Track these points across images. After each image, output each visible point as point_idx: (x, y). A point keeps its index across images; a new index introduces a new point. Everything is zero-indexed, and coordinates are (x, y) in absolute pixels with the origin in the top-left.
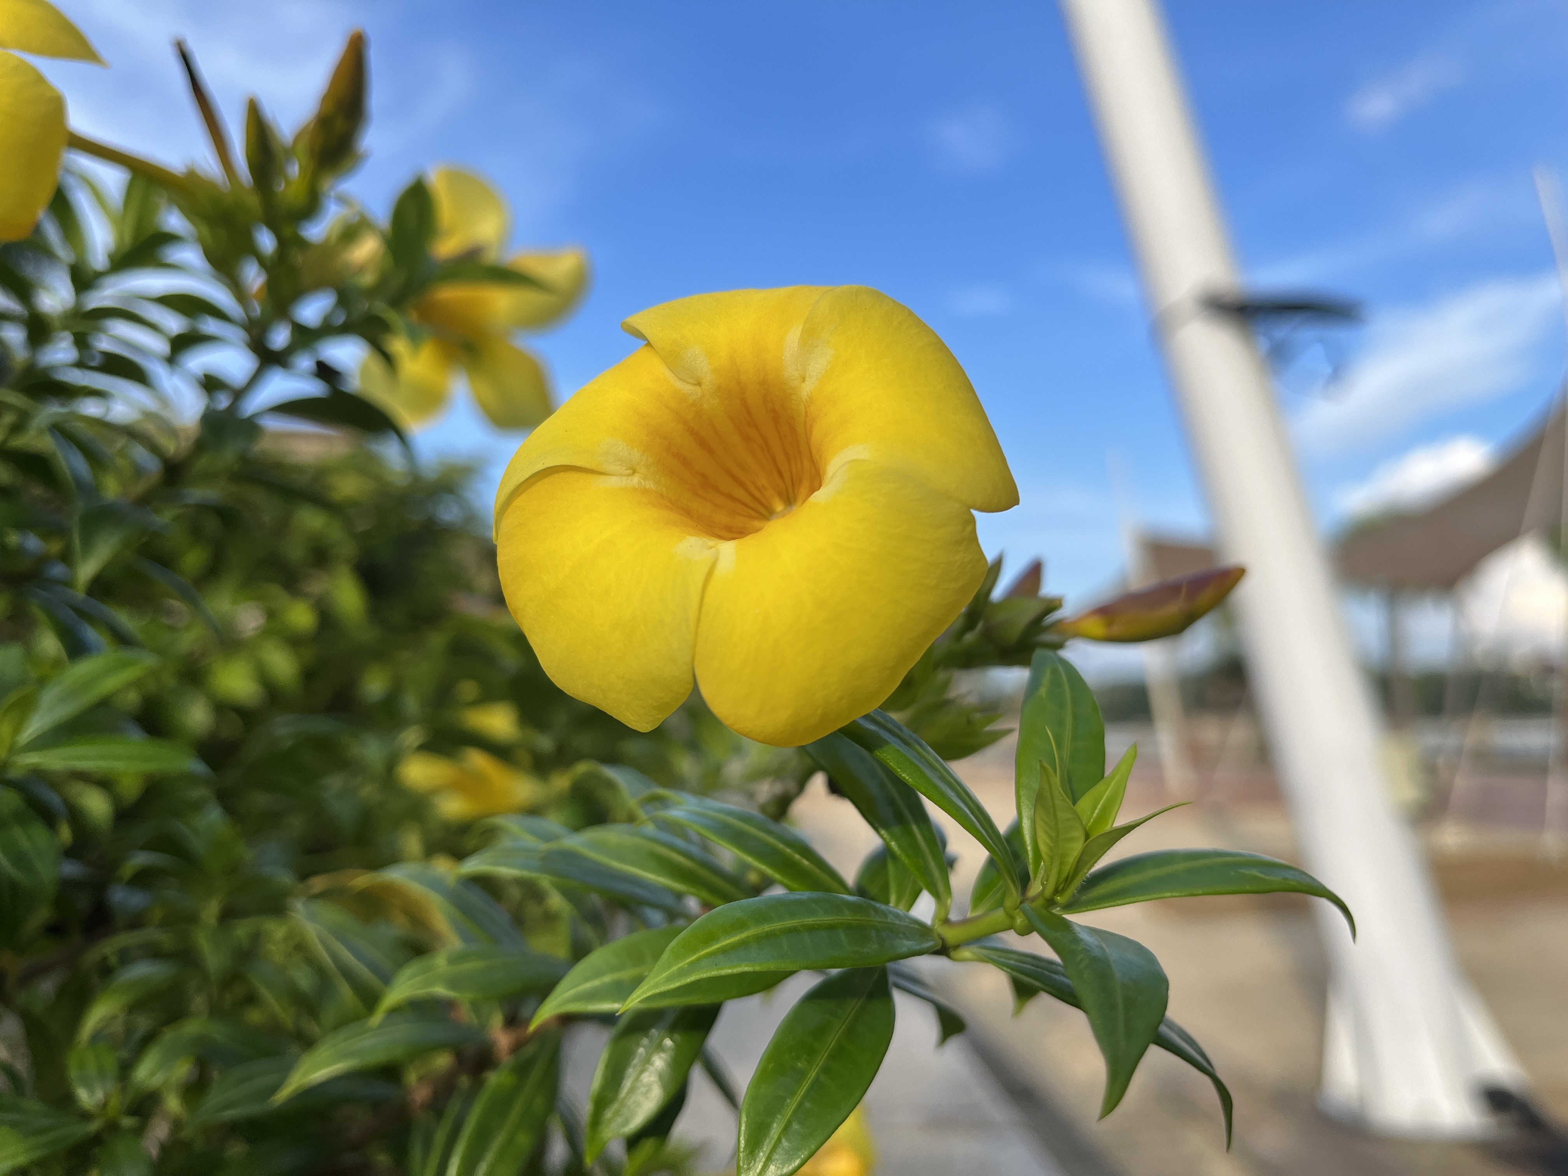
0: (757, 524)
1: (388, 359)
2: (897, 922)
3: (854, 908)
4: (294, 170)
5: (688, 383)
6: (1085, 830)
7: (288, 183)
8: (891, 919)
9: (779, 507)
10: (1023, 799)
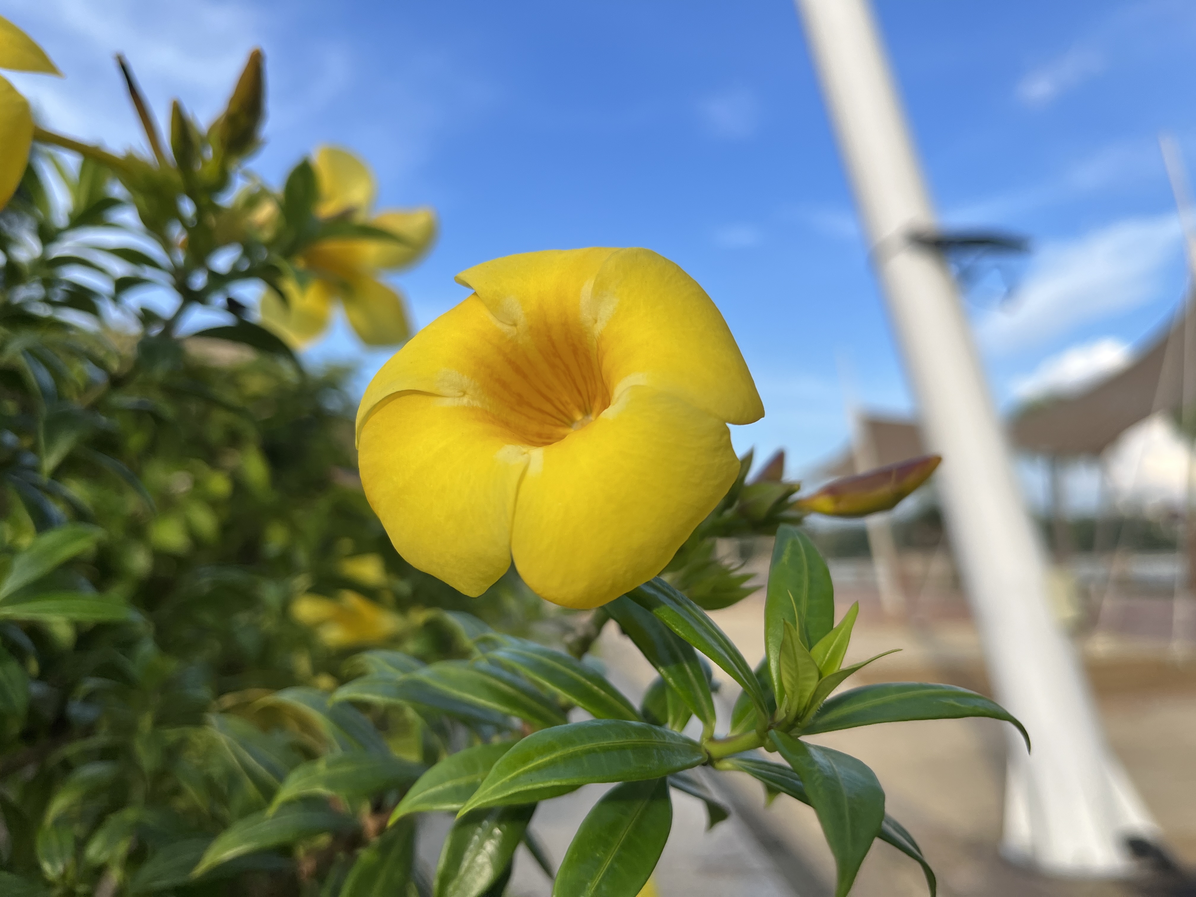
0: (562, 431)
1: (282, 296)
2: (673, 741)
3: (639, 731)
4: (209, 153)
5: (507, 324)
6: (818, 669)
7: (205, 163)
8: (669, 740)
9: (579, 417)
10: (771, 646)
